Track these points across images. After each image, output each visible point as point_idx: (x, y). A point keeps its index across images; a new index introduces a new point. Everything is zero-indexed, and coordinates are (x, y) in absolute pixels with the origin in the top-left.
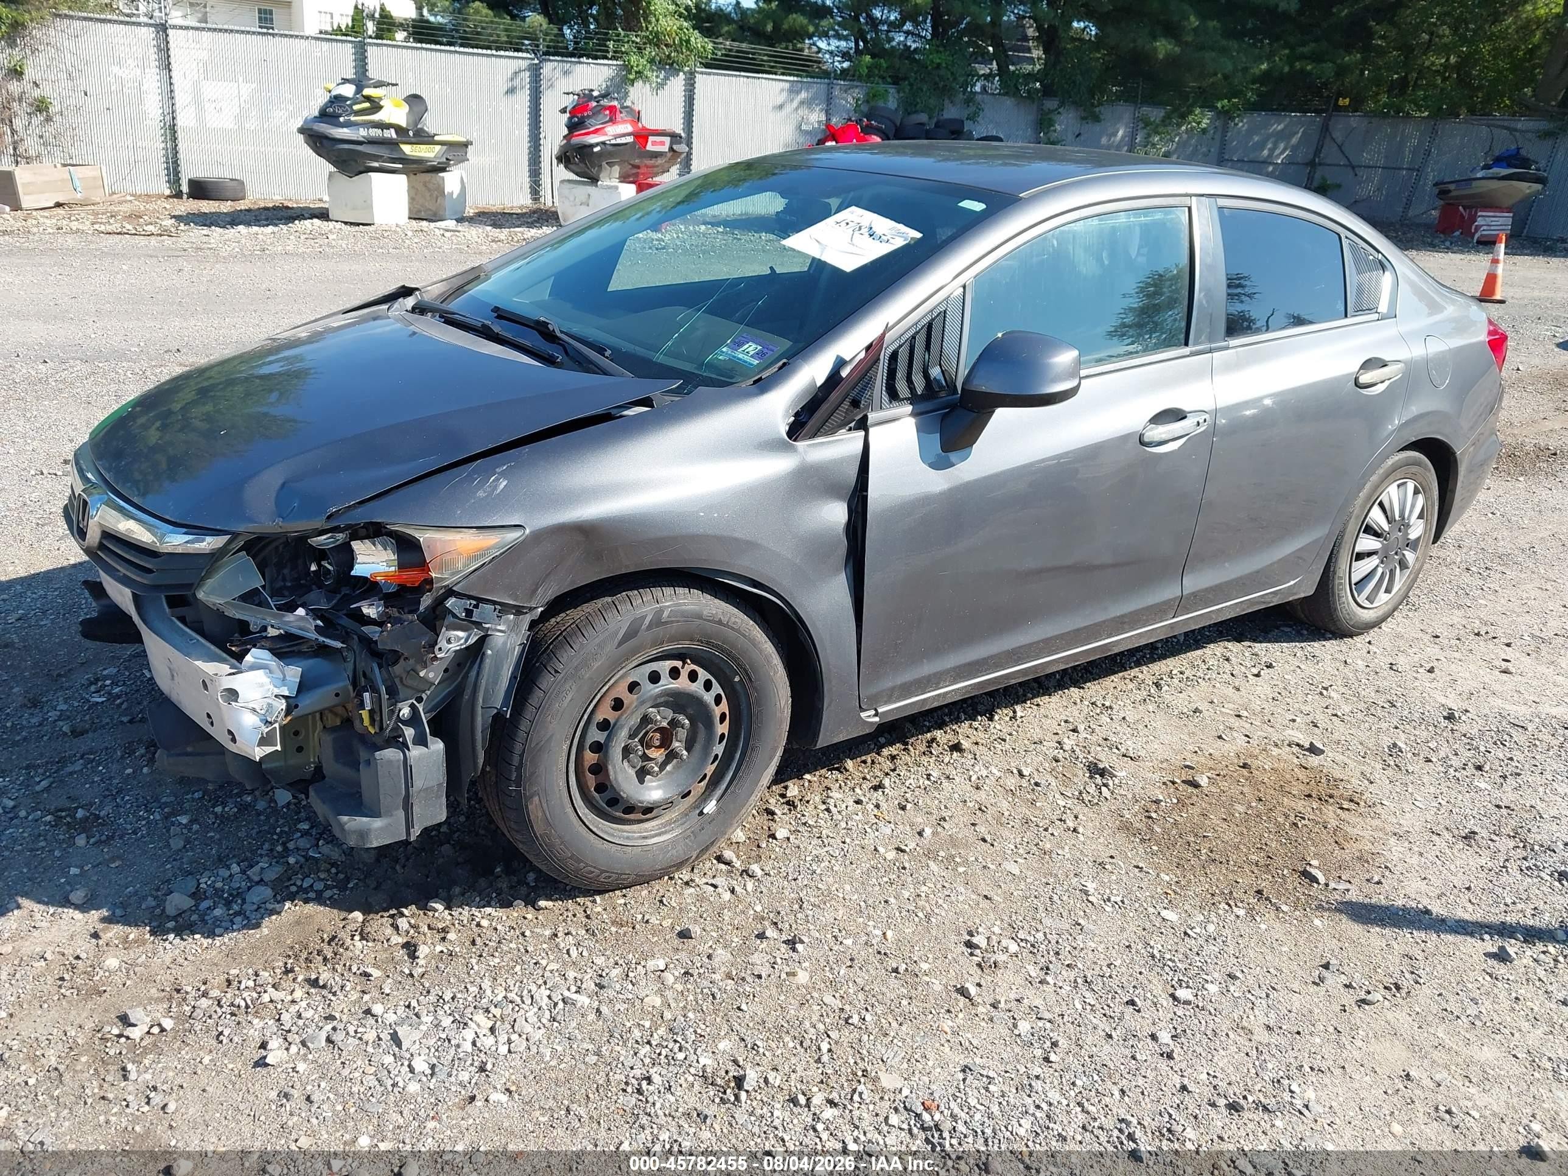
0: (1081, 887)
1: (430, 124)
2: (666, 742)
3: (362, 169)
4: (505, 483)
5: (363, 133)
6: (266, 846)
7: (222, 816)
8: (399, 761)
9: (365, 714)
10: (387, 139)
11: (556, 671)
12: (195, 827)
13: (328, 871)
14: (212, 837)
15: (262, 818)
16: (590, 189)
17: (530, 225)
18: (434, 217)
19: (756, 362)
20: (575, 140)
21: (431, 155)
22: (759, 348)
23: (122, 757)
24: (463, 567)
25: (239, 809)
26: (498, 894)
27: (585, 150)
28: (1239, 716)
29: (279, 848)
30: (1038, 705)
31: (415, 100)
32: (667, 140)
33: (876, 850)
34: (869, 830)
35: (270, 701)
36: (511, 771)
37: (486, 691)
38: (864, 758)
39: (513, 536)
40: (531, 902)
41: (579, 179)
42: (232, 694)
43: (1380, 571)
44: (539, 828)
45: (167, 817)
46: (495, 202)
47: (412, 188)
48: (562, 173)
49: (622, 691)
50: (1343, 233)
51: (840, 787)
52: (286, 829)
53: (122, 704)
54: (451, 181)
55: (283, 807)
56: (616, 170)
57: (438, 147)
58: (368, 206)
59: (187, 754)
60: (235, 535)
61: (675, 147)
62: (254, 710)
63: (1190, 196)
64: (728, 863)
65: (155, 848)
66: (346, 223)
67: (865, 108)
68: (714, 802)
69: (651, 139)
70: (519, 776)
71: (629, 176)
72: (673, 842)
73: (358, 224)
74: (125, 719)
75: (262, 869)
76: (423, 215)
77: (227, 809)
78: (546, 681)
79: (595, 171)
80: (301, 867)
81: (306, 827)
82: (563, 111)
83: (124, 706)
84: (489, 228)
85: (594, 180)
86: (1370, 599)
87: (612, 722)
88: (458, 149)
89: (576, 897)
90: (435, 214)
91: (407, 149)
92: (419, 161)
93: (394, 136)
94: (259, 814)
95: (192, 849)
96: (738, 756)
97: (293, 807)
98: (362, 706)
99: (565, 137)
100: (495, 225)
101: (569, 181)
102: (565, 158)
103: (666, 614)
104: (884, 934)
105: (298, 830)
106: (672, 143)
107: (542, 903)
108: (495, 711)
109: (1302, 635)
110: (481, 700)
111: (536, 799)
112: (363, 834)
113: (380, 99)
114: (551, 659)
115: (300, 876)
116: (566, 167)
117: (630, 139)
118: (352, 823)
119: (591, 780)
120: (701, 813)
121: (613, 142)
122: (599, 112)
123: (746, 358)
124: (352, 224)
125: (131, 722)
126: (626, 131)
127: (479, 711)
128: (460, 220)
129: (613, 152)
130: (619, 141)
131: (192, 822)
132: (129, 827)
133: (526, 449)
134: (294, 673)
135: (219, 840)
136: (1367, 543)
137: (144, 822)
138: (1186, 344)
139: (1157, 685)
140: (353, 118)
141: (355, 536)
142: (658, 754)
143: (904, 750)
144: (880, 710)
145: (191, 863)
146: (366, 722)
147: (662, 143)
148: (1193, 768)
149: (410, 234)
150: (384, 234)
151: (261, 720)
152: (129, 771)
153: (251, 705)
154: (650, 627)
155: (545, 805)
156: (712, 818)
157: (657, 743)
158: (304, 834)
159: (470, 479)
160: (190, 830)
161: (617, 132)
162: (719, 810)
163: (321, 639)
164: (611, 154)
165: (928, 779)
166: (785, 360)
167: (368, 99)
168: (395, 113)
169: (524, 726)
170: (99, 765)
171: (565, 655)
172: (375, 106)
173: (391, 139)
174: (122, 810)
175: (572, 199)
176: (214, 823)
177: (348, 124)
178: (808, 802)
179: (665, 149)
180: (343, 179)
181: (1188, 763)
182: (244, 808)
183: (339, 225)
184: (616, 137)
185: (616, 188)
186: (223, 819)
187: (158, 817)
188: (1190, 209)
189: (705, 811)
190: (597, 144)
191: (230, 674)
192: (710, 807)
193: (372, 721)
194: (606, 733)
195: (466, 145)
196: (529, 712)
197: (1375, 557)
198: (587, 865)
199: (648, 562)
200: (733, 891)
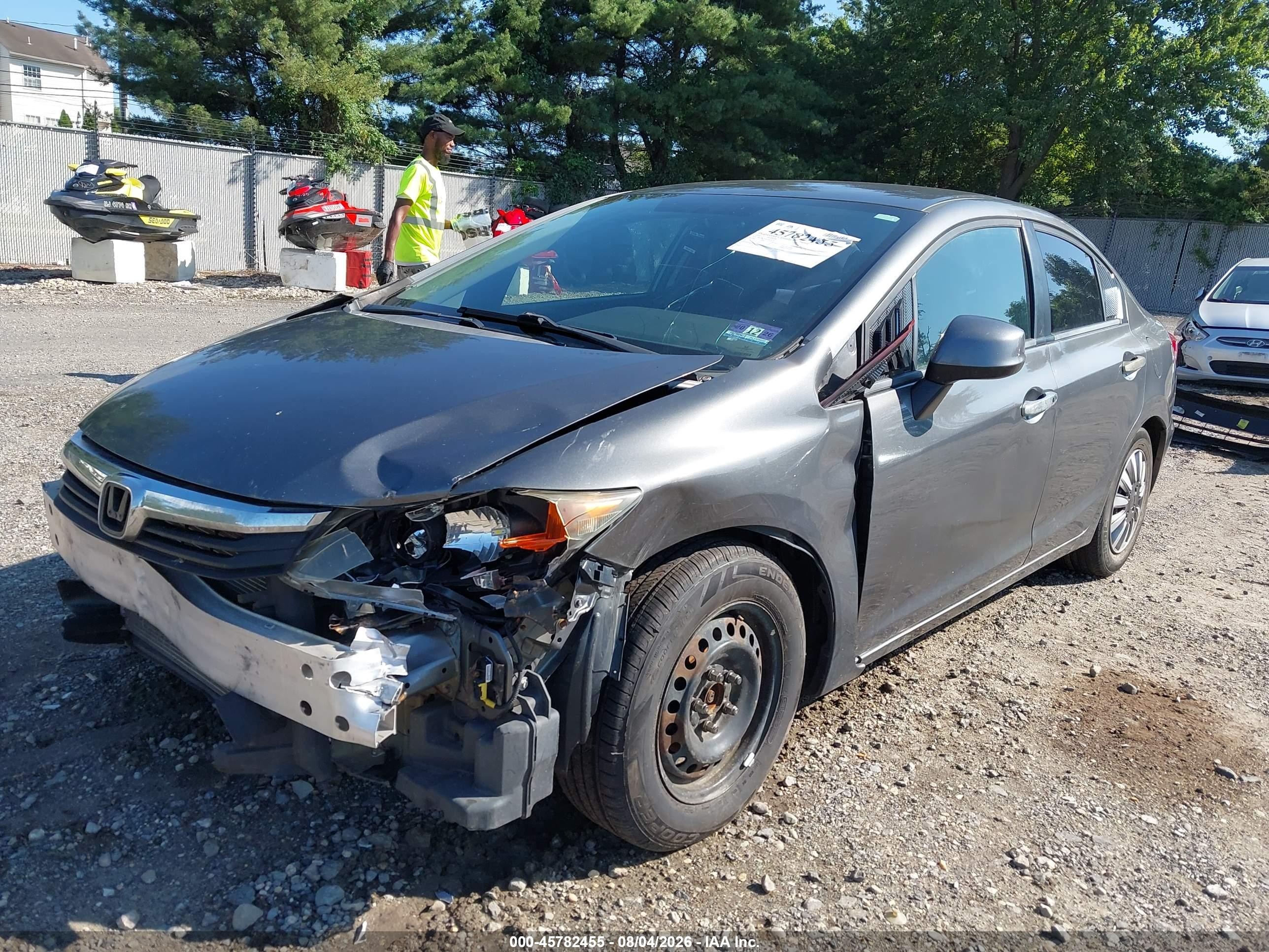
0: (1065, 802)
1: (165, 200)
2: (718, 700)
3: (103, 236)
4: (613, 448)
5: (107, 204)
6: (310, 842)
7: (245, 814)
8: (525, 733)
9: (484, 687)
10: (129, 211)
11: (655, 631)
12: (221, 830)
13: (387, 861)
14: (242, 839)
15: (289, 812)
16: (309, 256)
17: (256, 285)
18: (171, 279)
19: (766, 342)
20: (296, 216)
21: (167, 226)
22: (762, 330)
23: (104, 764)
24: (592, 528)
25: (261, 806)
26: (569, 867)
27: (305, 224)
28: (1071, 645)
29: (325, 843)
30: (921, 648)
31: (148, 180)
32: (370, 218)
33: (879, 787)
34: (862, 770)
35: (384, 682)
36: (613, 736)
37: (597, 655)
38: (812, 706)
39: (633, 497)
40: (605, 871)
41: (296, 247)
42: (343, 678)
43: (1125, 523)
44: (634, 793)
45: (186, 823)
46: (217, 268)
47: (147, 254)
48: (284, 242)
49: (692, 649)
50: (1094, 257)
51: (811, 733)
52: (320, 822)
53: (81, 708)
54: (184, 250)
55: (306, 799)
56: (330, 241)
57: (172, 220)
58: (110, 267)
59: (252, 750)
60: (335, 511)
61: (376, 224)
62: (368, 693)
63: (1020, 219)
64: (761, 813)
65: (186, 857)
66: (88, 282)
67: (520, 199)
68: (752, 755)
69: (358, 216)
70: (622, 740)
71: (340, 246)
72: (724, 796)
73: (101, 283)
74: (91, 724)
75: (319, 867)
76: (157, 277)
77: (249, 807)
78: (646, 641)
79: (312, 241)
80: (358, 860)
81: (342, 817)
82: (283, 192)
83: (83, 711)
84: (220, 288)
85: (312, 249)
86: (1118, 548)
87: (687, 680)
88: (189, 223)
89: (645, 861)
90: (168, 276)
91: (146, 220)
92: (154, 230)
93: (135, 208)
94: (282, 809)
95: (229, 855)
96: (768, 708)
97: (316, 798)
98: (482, 678)
99: (286, 213)
100: (224, 285)
101: (290, 249)
102: (286, 230)
103: (735, 571)
104: (938, 864)
105: (333, 822)
106: (373, 221)
107: (618, 871)
108: (606, 675)
109: (1069, 578)
110: (592, 664)
111: (635, 763)
112: (485, 816)
113: (121, 177)
114: (647, 620)
115: (360, 870)
116: (287, 239)
117: (342, 216)
118: (474, 804)
119: (668, 740)
120: (742, 767)
121: (329, 217)
122: (315, 193)
123: (754, 338)
124: (94, 282)
125: (96, 727)
126: (338, 209)
127: (591, 675)
128: (192, 281)
129: (328, 227)
130: (333, 217)
131: (216, 824)
132: (148, 837)
133: (619, 416)
134: (403, 648)
135: (253, 840)
136: (1120, 501)
137: (164, 831)
138: (1032, 337)
139: (997, 623)
140: (97, 193)
141: (449, 508)
142: (712, 711)
143: (842, 695)
144: (862, 657)
145: (235, 869)
146: (484, 697)
147: (367, 220)
148: (1072, 690)
149: (153, 291)
150: (127, 290)
151: (377, 703)
152: (119, 778)
153: (365, 688)
154: (724, 585)
155: (642, 768)
156: (752, 771)
157: (712, 700)
158: (343, 825)
159: (580, 443)
160: (216, 833)
161: (332, 210)
162: (757, 761)
163: (431, 613)
164: (326, 227)
165: (881, 719)
166: (802, 337)
167: (110, 176)
168: (133, 189)
169: (628, 687)
170: (81, 774)
171: (660, 614)
172: (117, 183)
173: (132, 211)
174: (134, 820)
175: (292, 264)
176: (240, 824)
177: (92, 198)
178: (793, 749)
179: (369, 224)
180: (87, 246)
181: (1066, 687)
182: (265, 804)
183: (82, 284)
184: (331, 213)
185: (332, 255)
186: (249, 818)
187: (177, 824)
188: (1021, 229)
189: (746, 764)
190: (315, 220)
191: (340, 657)
192: (750, 761)
193: (491, 696)
194: (682, 692)
195: (195, 219)
196: (632, 674)
197: (1123, 511)
198: (667, 827)
199: (727, 520)
200: (783, 840)
